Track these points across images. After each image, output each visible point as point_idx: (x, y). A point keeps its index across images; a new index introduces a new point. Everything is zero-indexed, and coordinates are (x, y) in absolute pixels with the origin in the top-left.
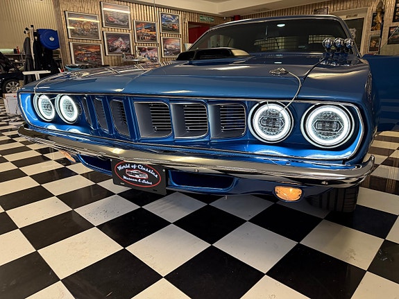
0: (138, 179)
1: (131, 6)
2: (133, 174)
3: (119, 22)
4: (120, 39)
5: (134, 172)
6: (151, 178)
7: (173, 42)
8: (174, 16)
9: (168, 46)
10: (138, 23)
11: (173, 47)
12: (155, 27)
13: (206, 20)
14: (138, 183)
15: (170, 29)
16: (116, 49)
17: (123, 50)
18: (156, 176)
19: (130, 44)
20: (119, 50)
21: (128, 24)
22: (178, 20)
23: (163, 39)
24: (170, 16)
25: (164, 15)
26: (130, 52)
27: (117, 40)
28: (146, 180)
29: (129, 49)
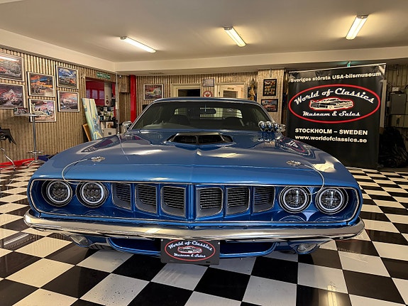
0: (190, 254)
1: (26, 57)
2: (186, 250)
3: (11, 73)
4: (12, 91)
5: (188, 248)
6: (205, 251)
7: (70, 96)
8: (72, 71)
9: (65, 100)
10: (32, 76)
11: (70, 101)
12: (51, 81)
13: (102, 77)
14: (190, 258)
15: (67, 83)
16: (5, 102)
17: (14, 103)
18: (211, 249)
19: (22, 97)
20: (9, 103)
21: (21, 76)
22: (76, 75)
23: (60, 93)
24: (68, 71)
25: (61, 69)
26: (22, 105)
27: (7, 91)
28: (199, 254)
29: (22, 102)
